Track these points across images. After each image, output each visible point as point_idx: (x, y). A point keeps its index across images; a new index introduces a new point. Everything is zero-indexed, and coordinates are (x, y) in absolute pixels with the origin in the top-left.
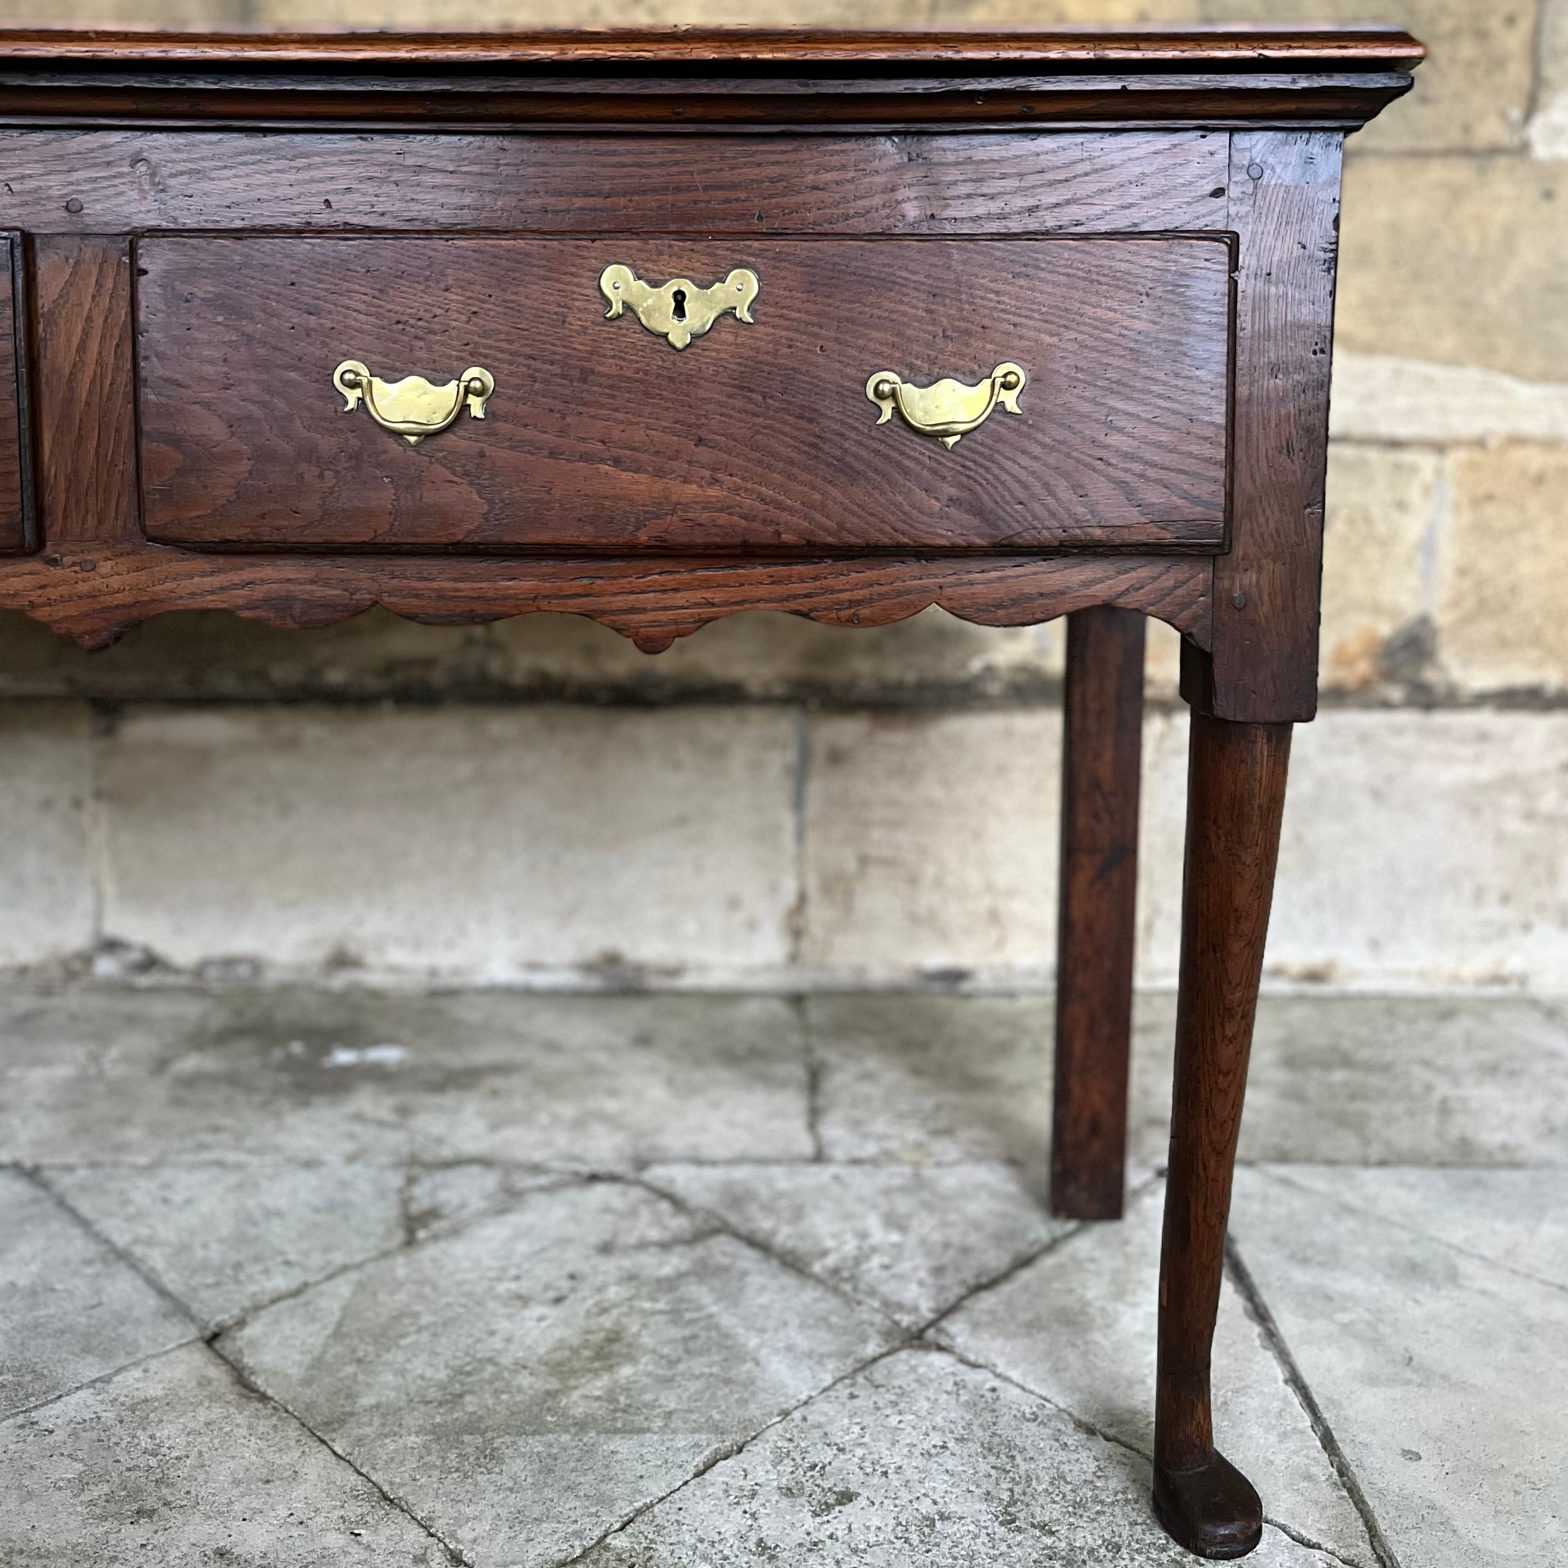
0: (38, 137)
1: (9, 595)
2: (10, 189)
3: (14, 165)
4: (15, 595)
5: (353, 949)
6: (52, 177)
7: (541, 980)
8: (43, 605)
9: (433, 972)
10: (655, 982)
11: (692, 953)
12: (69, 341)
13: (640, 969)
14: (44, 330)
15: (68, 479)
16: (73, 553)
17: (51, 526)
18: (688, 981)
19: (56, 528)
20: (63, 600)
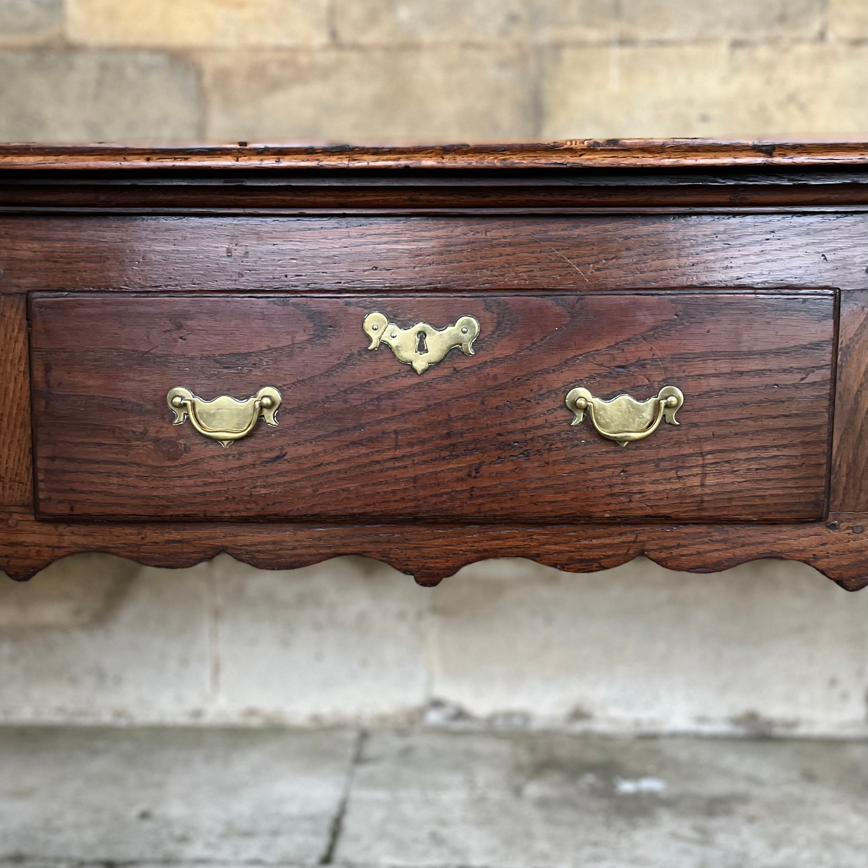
0: (850, 220)
1: (800, 550)
2: (825, 259)
3: (829, 241)
4: (803, 551)
5: (586, 708)
6: (857, 248)
7: (707, 729)
8: (823, 557)
9: (637, 723)
10: (779, 731)
11: (804, 713)
12: (859, 368)
13: (770, 723)
14: (841, 360)
15: (849, 468)
16: (849, 520)
17: (834, 501)
18: (802, 731)
19: (837, 502)
20: (838, 553)
